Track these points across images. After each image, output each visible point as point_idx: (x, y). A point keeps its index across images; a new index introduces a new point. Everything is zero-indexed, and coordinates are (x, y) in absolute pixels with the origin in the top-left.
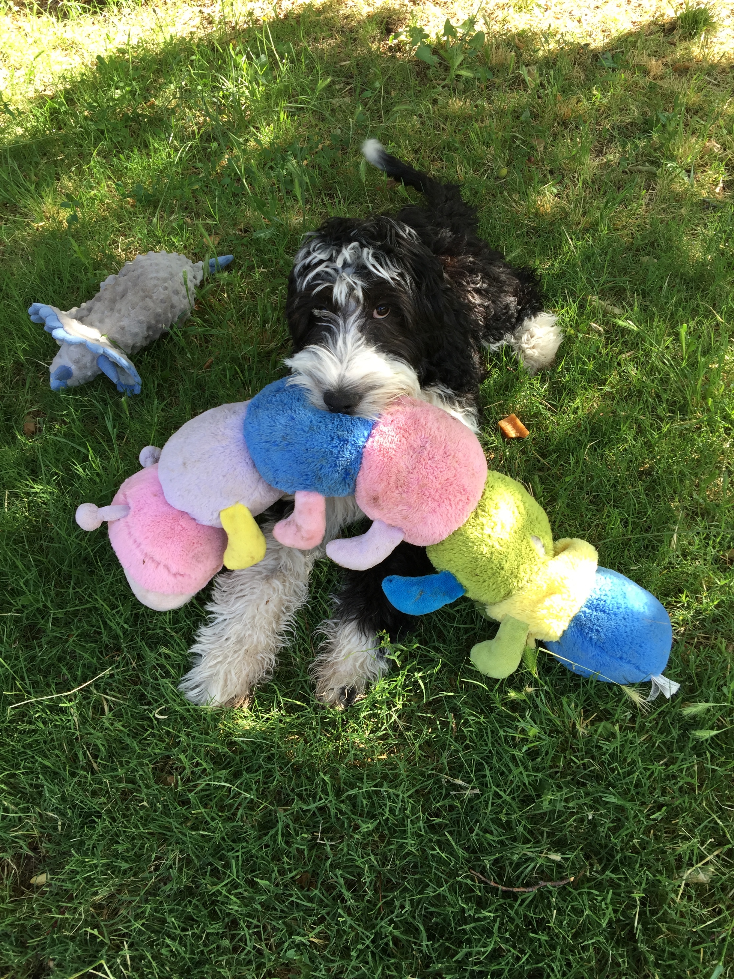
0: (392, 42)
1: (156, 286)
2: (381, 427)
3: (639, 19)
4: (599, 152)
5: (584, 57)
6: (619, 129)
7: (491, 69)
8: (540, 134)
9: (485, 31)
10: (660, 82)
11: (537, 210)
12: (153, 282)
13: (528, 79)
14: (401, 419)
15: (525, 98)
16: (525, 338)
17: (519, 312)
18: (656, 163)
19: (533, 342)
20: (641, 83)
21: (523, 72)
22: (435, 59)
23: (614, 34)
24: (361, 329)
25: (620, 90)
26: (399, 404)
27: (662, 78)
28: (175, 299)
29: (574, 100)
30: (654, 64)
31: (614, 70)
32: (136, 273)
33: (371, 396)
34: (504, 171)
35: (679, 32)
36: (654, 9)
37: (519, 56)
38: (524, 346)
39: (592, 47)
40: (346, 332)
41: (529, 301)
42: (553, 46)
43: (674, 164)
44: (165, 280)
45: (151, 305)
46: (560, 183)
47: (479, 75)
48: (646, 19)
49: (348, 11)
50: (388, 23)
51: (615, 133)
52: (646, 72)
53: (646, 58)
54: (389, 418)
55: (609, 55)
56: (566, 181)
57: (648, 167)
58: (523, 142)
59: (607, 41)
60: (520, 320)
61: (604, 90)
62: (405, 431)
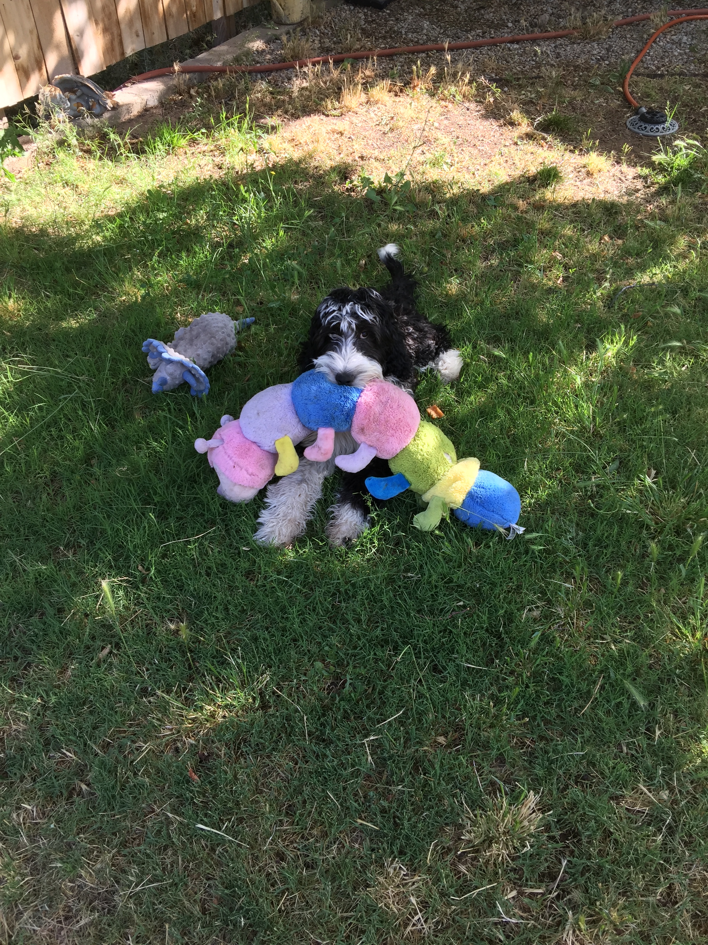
0: (348, 185)
1: (217, 331)
2: (365, 392)
3: (513, 173)
4: (486, 259)
5: (476, 199)
6: (498, 244)
7: (416, 205)
8: (448, 247)
9: (411, 179)
10: (524, 215)
11: (447, 292)
12: (215, 329)
13: (439, 212)
14: (375, 388)
15: (438, 225)
16: (440, 363)
17: (437, 349)
18: (520, 265)
19: (445, 366)
20: (513, 216)
21: (437, 208)
22: (379, 198)
23: (497, 183)
24: (354, 344)
25: (499, 221)
26: (374, 381)
27: (526, 212)
28: (228, 339)
29: (470, 226)
30: (522, 204)
31: (495, 207)
32: (204, 324)
33: (360, 377)
34: (426, 269)
35: (537, 183)
36: (523, 166)
37: (434, 197)
38: (440, 368)
39: (481, 192)
40: (346, 345)
41: (442, 343)
42: (456, 190)
43: (532, 266)
44: (222, 328)
45: (215, 342)
46: (461, 276)
47: (408, 209)
48: (518, 173)
49: (316, 164)
50: (345, 173)
51: (496, 247)
52: (516, 208)
53: (516, 200)
54: (369, 388)
55: (492, 198)
56: (465, 275)
57: (516, 268)
58: (437, 251)
59: (491, 187)
60: (437, 354)
61: (489, 219)
62: (378, 394)
